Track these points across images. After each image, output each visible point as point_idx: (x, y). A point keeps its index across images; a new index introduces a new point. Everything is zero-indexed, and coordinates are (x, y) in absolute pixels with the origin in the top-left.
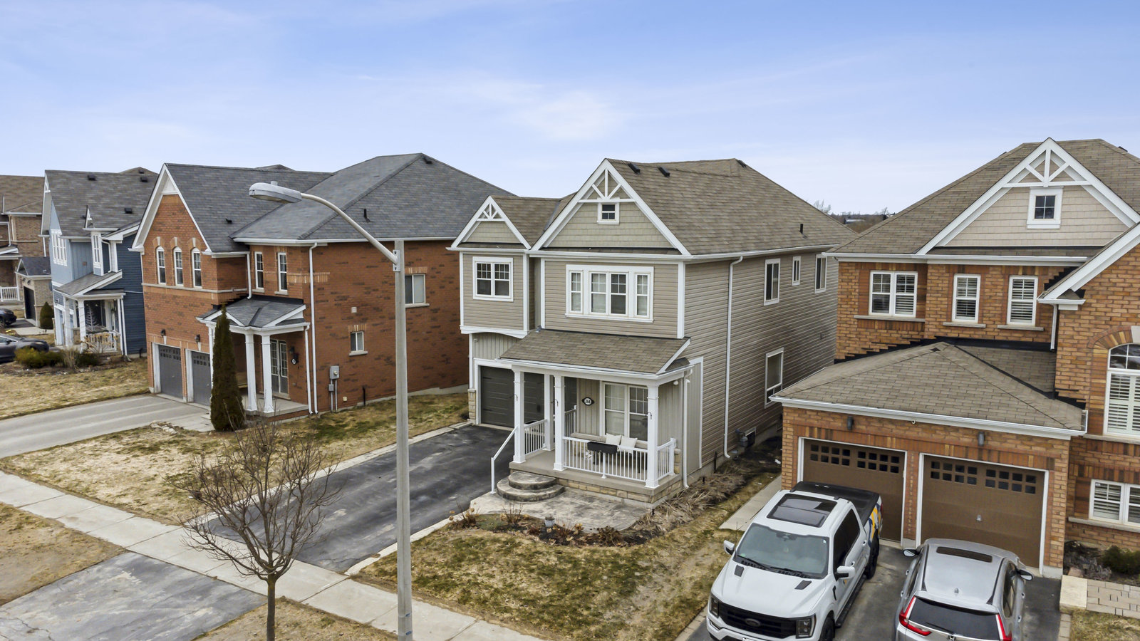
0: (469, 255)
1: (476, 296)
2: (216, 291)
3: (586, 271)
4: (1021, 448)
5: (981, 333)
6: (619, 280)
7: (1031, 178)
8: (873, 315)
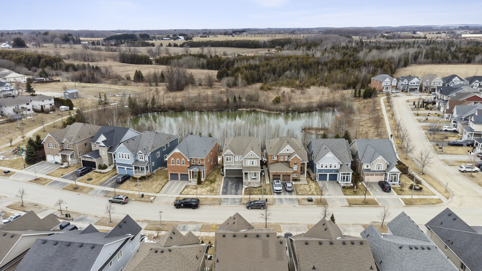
0: (225, 156)
1: (226, 161)
2: (189, 165)
3: (249, 161)
4: (289, 173)
5: (283, 161)
6: (253, 162)
7: (286, 148)
8: (273, 159)
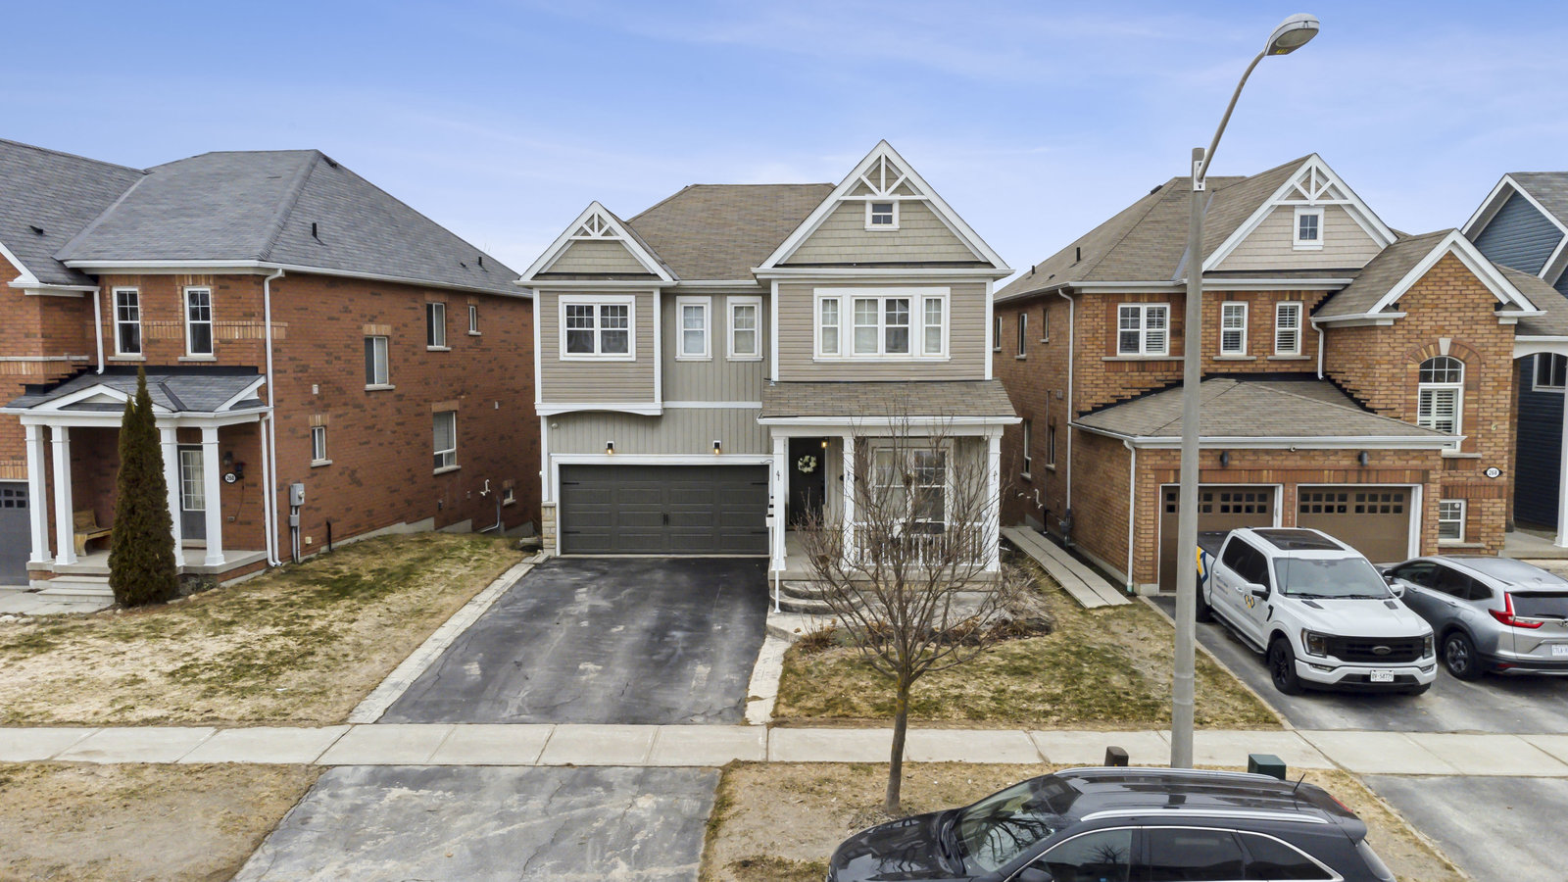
0: (550, 294)
1: (564, 355)
2: (41, 358)
3: (846, 297)
4: (1399, 464)
5: (1250, 366)
6: (898, 308)
7: (1297, 194)
8: (1121, 355)
